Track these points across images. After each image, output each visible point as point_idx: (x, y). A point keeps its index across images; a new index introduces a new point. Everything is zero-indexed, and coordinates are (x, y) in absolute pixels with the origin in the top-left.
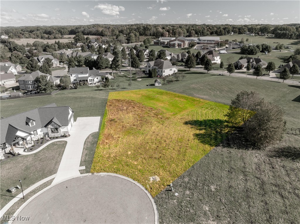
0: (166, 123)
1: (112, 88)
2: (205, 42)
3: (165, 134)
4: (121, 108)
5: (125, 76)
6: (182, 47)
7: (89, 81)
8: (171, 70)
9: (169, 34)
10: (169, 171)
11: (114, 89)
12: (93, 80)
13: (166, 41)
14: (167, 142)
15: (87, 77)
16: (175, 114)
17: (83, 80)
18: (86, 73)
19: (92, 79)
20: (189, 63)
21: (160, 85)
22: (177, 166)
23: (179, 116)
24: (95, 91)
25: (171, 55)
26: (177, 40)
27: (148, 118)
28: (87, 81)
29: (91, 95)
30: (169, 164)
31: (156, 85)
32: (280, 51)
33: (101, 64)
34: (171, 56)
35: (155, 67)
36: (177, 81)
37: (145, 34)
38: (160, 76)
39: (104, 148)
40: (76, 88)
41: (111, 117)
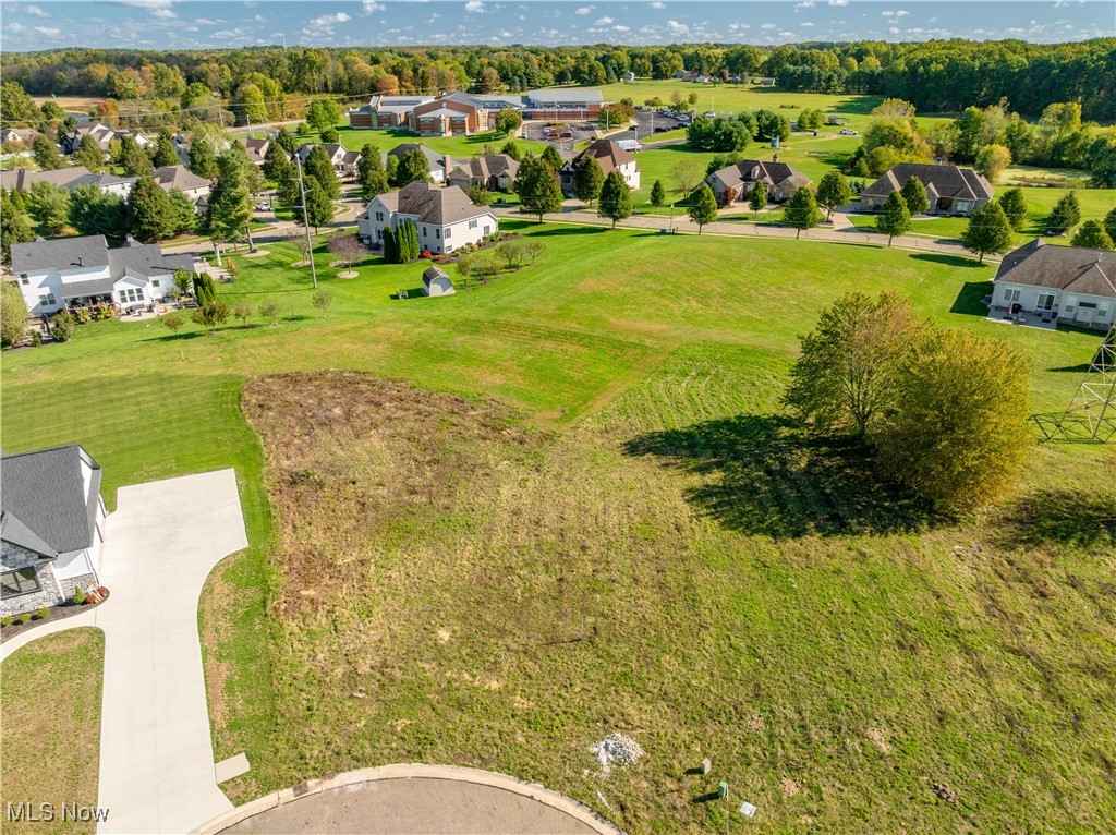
0: (552, 458)
1: (240, 322)
2: (551, 110)
3: (570, 515)
4: (321, 415)
5: (280, 264)
6: (468, 133)
7: (116, 297)
8: (473, 225)
9: (400, 83)
11: (252, 327)
12: (136, 295)
13: (401, 112)
15: (110, 283)
16: (568, 415)
17: (87, 299)
18: (100, 263)
19: (134, 287)
20: (539, 193)
21: (451, 291)
22: (686, 660)
23: (589, 423)
24: (164, 346)
25: (442, 163)
26: (444, 104)
27: (457, 447)
28: (108, 298)
29: (152, 368)
30: (648, 661)
31: (432, 295)
32: (815, 135)
33: (157, 219)
34: (445, 170)
35: (403, 216)
36: (510, 267)
37: (302, 86)
38: (433, 252)
39: (310, 633)
40: (59, 339)
41: (285, 463)
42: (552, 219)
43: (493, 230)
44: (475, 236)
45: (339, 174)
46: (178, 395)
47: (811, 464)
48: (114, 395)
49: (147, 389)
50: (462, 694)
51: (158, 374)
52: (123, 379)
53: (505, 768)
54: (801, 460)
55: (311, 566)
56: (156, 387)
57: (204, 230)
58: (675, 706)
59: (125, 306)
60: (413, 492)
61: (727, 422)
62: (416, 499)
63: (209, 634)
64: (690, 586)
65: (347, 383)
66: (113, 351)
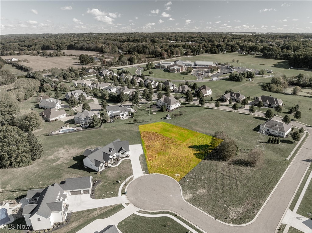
1: (139, 122)
2: (200, 67)
3: (179, 154)
4: (151, 138)
5: (144, 110)
6: (181, 72)
8: (176, 105)
9: (167, 53)
10: (184, 172)
11: (141, 123)
13: (166, 65)
14: (181, 158)
15: (119, 113)
16: (183, 142)
17: (116, 115)
18: (118, 110)
19: (123, 114)
20: (189, 99)
21: (171, 119)
22: (187, 169)
23: (185, 143)
24: (129, 125)
26: (176, 65)
27: (168, 145)
28: (119, 116)
30: (183, 169)
31: (167, 119)
33: (123, 99)
34: (173, 87)
35: (164, 103)
36: (180, 114)
37: (144, 52)
38: (168, 110)
39: (150, 162)
40: (113, 122)
41: (147, 144)
42: (191, 103)
43: (180, 105)
44: (176, 107)
45: (153, 86)
46: (133, 133)
47: (211, 152)
48: (124, 132)
49: (128, 132)
50: (165, 169)
51: (129, 130)
52: (125, 130)
53: (167, 175)
54: (210, 151)
55: (150, 156)
56: (130, 132)
58: (184, 173)
59: (122, 117)
60: (162, 149)
61: (203, 145)
62: (162, 150)
63: (141, 161)
64: (190, 163)
65: (154, 134)
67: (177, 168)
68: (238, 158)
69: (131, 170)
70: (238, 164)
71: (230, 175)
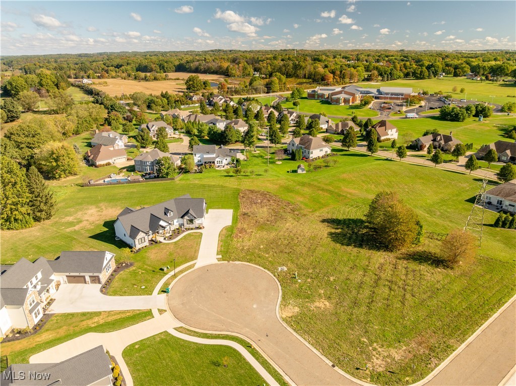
0: (302, 220)
1: (244, 174)
2: (388, 96)
3: (299, 232)
4: (255, 201)
5: (261, 156)
6: (351, 104)
7: (216, 162)
8: (322, 150)
9: (334, 77)
11: (247, 176)
12: (221, 162)
13: (327, 93)
14: (299, 239)
15: (215, 158)
16: (314, 211)
17: (209, 162)
18: (213, 152)
19: (221, 160)
21: (305, 172)
24: (225, 178)
25: (328, 122)
26: (343, 92)
27: (283, 214)
28: (214, 162)
31: (298, 172)
33: (230, 138)
34: (328, 125)
36: (326, 166)
37: (296, 75)
38: (306, 159)
39: (238, 241)
40: (201, 172)
41: (244, 210)
42: (353, 150)
43: (329, 152)
45: (292, 122)
46: (225, 191)
48: (212, 189)
49: (219, 189)
52: (214, 185)
55: (242, 230)
56: (221, 189)
57: (243, 142)
59: (218, 165)
60: (268, 221)
62: (268, 223)
65: (264, 195)
66: (213, 177)
67: (287, 256)
68: (420, 248)
69: (197, 251)
70: (417, 260)
71: (394, 279)
